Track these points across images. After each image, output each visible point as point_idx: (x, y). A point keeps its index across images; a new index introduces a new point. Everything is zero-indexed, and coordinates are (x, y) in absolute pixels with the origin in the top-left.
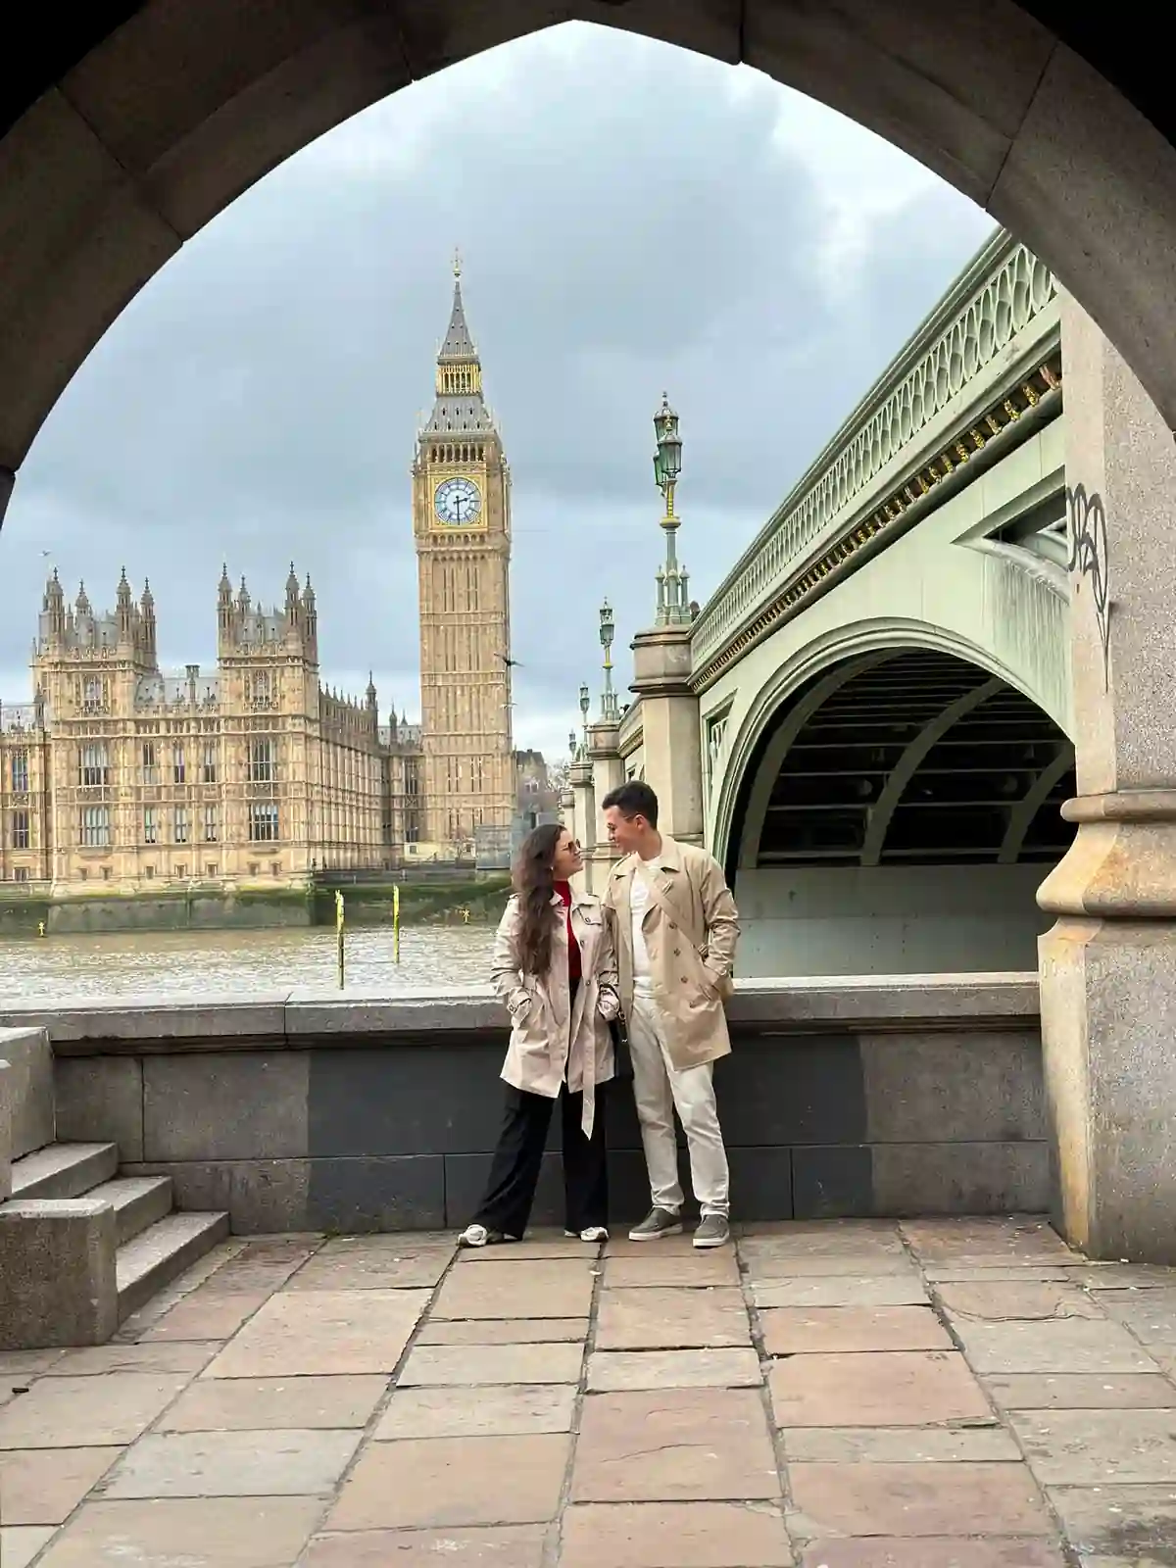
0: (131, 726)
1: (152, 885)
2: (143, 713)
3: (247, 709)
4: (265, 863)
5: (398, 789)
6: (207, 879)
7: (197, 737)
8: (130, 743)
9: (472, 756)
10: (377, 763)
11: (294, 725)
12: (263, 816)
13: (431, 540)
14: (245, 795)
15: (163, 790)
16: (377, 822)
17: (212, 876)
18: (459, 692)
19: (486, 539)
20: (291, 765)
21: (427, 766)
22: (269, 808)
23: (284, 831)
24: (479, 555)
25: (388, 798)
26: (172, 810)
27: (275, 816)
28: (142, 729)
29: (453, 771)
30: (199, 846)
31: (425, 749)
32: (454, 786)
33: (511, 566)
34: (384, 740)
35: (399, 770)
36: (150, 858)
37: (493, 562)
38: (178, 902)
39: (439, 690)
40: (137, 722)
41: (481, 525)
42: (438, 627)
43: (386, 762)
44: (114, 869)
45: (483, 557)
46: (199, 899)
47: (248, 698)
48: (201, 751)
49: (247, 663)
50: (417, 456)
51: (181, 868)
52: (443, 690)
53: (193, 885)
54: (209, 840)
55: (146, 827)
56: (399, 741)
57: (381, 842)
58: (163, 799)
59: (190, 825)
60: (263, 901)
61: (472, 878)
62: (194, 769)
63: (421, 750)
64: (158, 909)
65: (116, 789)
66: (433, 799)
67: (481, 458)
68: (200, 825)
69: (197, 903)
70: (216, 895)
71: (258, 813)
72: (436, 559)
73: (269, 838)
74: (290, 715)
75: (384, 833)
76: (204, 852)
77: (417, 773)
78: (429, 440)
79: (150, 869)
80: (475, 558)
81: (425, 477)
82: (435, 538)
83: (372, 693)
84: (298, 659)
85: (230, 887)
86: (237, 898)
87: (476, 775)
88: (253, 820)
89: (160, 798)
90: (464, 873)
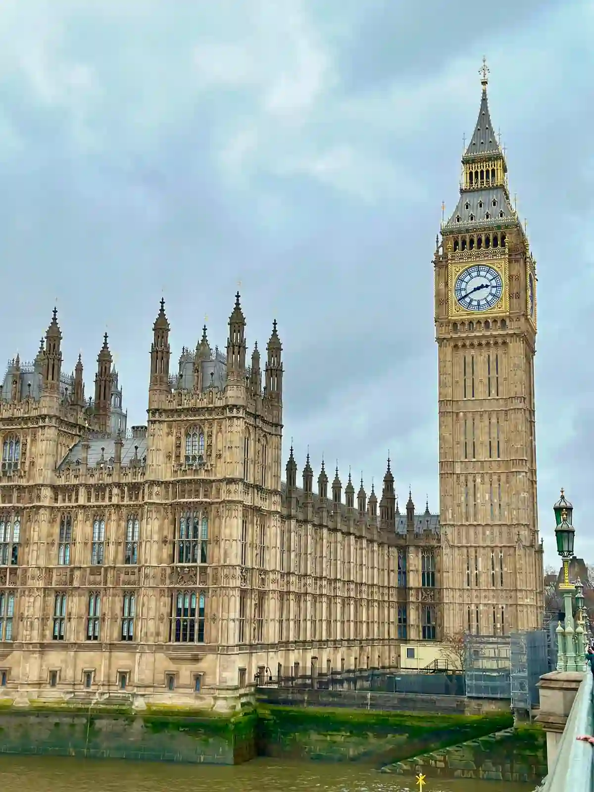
0: (47, 493)
1: (52, 696)
2: (63, 477)
3: (176, 472)
4: (185, 672)
5: (414, 581)
6: (117, 692)
7: (118, 506)
8: (44, 515)
9: (493, 549)
10: (394, 552)
11: (229, 492)
12: (186, 610)
13: (451, 327)
14: (168, 581)
15: (77, 573)
16: (394, 615)
17: (123, 686)
18: (479, 480)
19: (508, 322)
20: (222, 544)
21: (445, 557)
22: (194, 600)
23: (211, 631)
24: (500, 341)
25: (403, 589)
26: (84, 599)
27: (202, 611)
28: (60, 497)
29: (472, 562)
30: (112, 647)
31: (443, 538)
32: (473, 579)
33: (536, 358)
34: (401, 529)
35: (415, 561)
36: (55, 659)
37: (517, 348)
38: (77, 721)
39: (458, 478)
40: (55, 488)
41: (502, 308)
42: (457, 414)
43: (403, 552)
44: (14, 673)
45: (504, 343)
46: (101, 718)
47: (178, 457)
48: (123, 524)
49: (179, 416)
50: (438, 248)
51: (88, 675)
52: (462, 478)
53: (97, 700)
54: (124, 638)
55: (55, 620)
56: (416, 530)
57: (397, 637)
58: (76, 584)
59: (104, 620)
60: (177, 726)
61: (460, 708)
62: (112, 548)
63: (439, 540)
64: (53, 727)
65: (25, 571)
66: (451, 593)
67: (503, 245)
68: (114, 619)
69: (99, 724)
70: (122, 714)
71: (180, 606)
72: (456, 346)
73: (192, 640)
74: (225, 479)
75: (399, 627)
76: (116, 654)
77: (434, 565)
78: (452, 232)
79: (53, 675)
80: (496, 343)
81: (447, 267)
82: (455, 324)
83: (389, 480)
84: (238, 409)
85: (139, 704)
86: (146, 721)
87: (497, 569)
88: (174, 614)
89: (71, 582)
90: (449, 700)
